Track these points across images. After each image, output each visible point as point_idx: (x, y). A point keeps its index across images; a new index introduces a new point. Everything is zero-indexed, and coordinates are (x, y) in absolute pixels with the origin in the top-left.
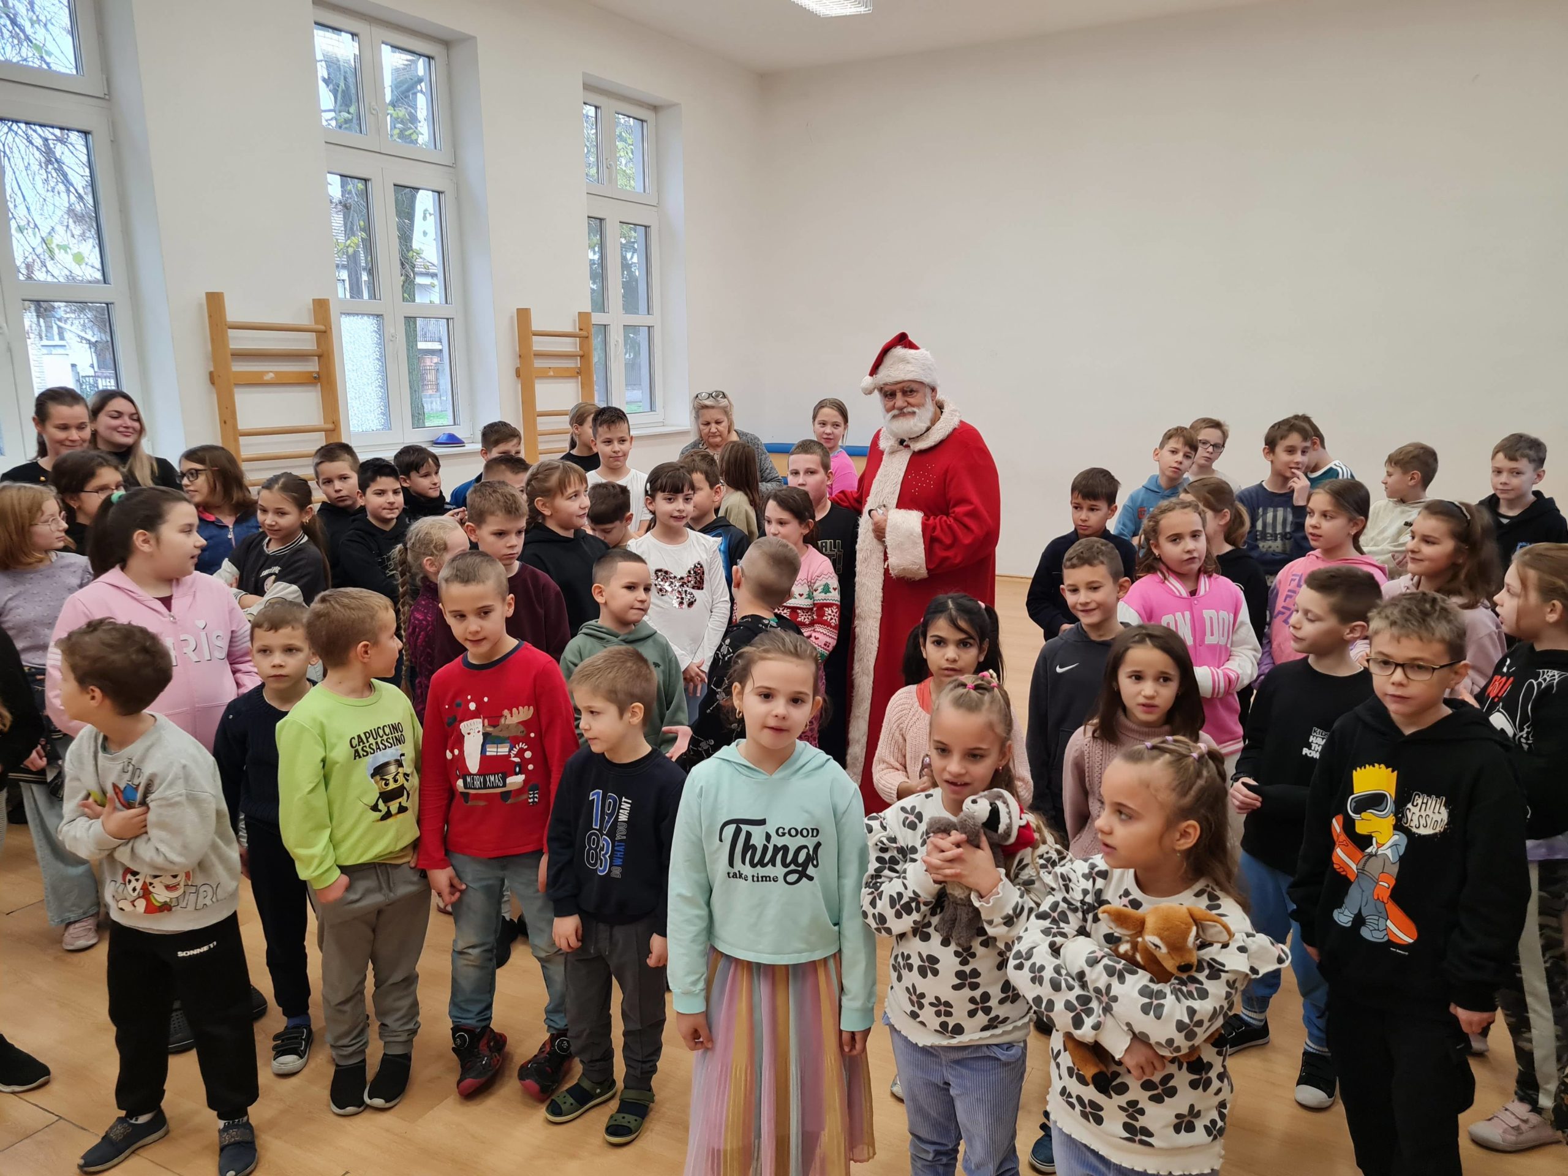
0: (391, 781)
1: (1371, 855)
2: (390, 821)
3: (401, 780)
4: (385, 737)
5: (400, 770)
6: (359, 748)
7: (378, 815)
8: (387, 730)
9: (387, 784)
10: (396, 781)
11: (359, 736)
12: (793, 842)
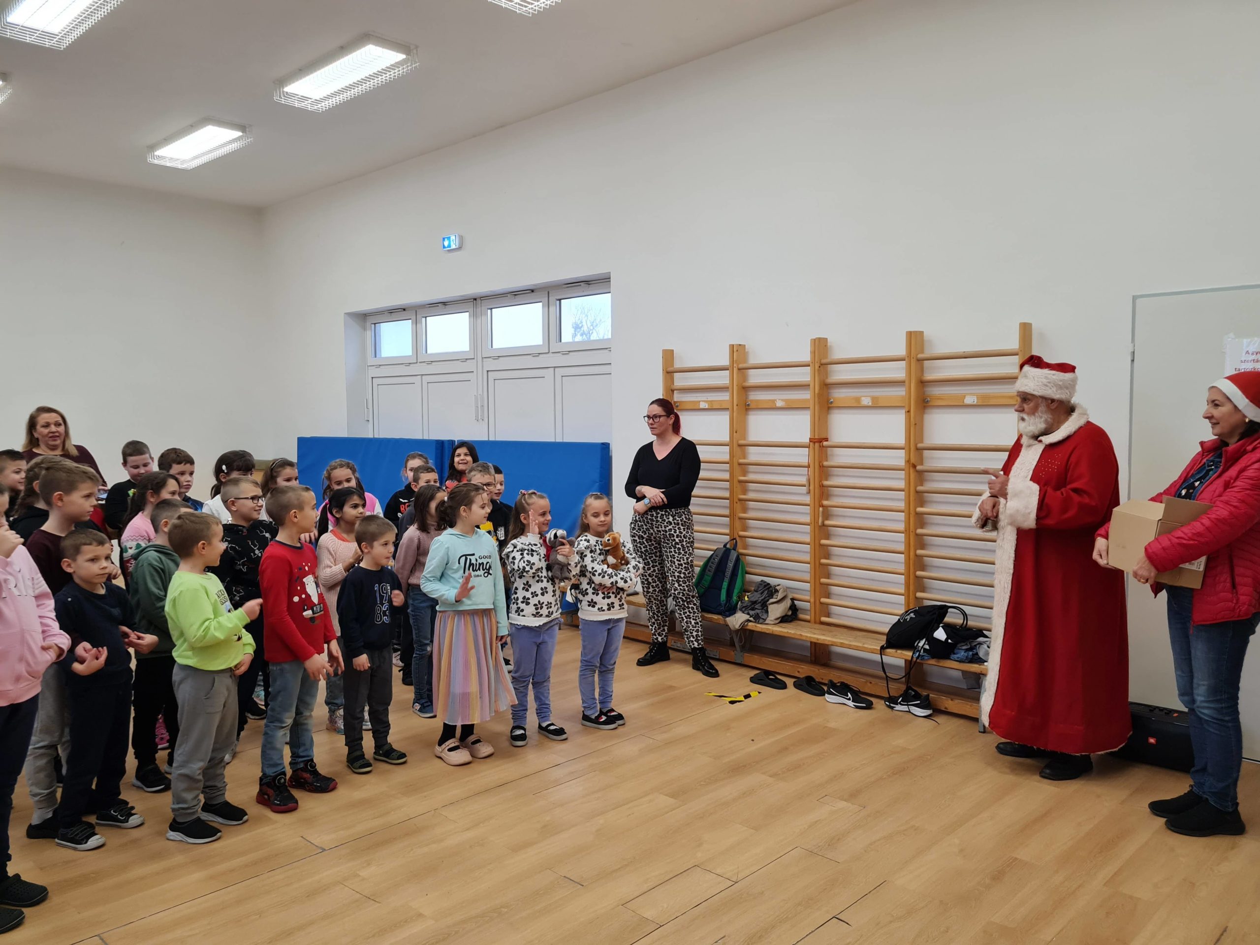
12: (485, 561)
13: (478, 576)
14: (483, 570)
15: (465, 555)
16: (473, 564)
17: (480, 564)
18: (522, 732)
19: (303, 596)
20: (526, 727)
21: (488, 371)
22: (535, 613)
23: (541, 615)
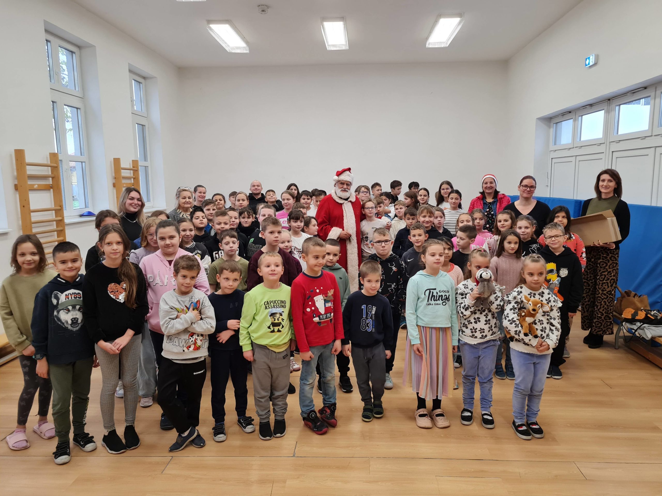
0: (276, 320)
1: (551, 284)
2: (273, 334)
3: (280, 320)
4: (278, 304)
5: (281, 317)
6: (267, 306)
7: (270, 330)
8: (279, 302)
9: (274, 320)
10: (278, 320)
11: (268, 302)
12: (443, 294)
13: (437, 304)
14: (442, 300)
15: (430, 289)
16: (434, 296)
17: (439, 296)
18: (469, 414)
19: (313, 308)
20: (473, 410)
21: (613, 152)
22: (471, 335)
23: (476, 337)
